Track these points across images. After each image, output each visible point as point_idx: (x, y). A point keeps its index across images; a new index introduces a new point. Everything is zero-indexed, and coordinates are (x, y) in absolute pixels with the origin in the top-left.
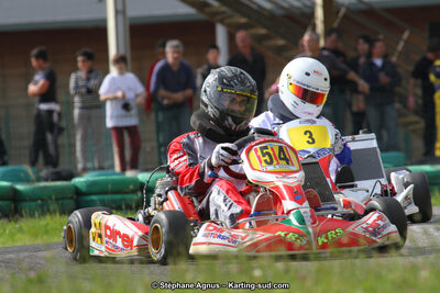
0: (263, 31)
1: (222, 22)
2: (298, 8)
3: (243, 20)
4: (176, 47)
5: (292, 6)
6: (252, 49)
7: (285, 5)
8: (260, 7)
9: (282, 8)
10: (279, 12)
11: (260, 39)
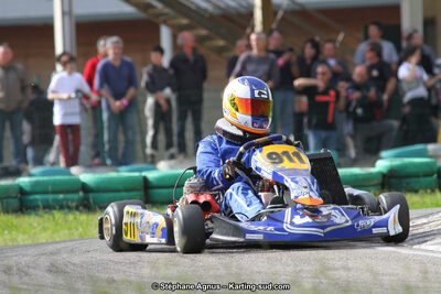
0: (204, 32)
1: (165, 22)
2: (234, 8)
3: (185, 21)
4: (117, 42)
5: (228, 6)
6: (194, 50)
7: (222, 5)
8: (198, 7)
9: (219, 8)
10: (217, 12)
11: (201, 40)
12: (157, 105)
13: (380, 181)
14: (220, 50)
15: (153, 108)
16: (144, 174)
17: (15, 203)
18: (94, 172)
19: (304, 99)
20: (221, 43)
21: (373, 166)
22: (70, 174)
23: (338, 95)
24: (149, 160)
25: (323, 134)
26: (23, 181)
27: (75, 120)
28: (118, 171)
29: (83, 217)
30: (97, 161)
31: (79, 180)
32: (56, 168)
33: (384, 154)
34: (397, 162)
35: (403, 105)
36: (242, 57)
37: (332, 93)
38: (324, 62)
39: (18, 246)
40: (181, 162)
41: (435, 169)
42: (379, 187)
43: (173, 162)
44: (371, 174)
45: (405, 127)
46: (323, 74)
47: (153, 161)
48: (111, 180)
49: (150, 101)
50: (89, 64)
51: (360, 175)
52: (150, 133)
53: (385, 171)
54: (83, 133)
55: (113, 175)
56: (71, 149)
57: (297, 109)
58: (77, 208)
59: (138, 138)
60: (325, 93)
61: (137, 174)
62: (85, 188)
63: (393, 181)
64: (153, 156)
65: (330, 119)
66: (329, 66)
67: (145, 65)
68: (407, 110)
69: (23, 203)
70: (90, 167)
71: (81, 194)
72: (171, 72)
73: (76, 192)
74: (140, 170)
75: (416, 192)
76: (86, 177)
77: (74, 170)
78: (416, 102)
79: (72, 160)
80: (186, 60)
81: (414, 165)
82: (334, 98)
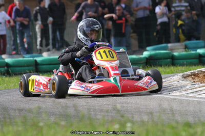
13: (145, 61)
16: (35, 58)
18: (13, 58)
21: (142, 54)
24: (39, 52)
27: (4, 33)
28: (24, 57)
29: (7, 79)
30: (14, 52)
31: (5, 62)
33: (148, 48)
34: (153, 52)
35: (157, 25)
36: (83, 4)
37: (124, 19)
40: (54, 53)
41: (171, 55)
42: (145, 64)
43: (49, 53)
44: (141, 58)
46: (119, 10)
47: (40, 52)
48: (19, 62)
50: (10, 6)
51: (136, 58)
53: (147, 56)
54: (8, 39)
55: (21, 59)
56: (2, 47)
58: (4, 75)
59: (34, 41)
61: (32, 59)
62: (7, 65)
63: (151, 61)
64: (40, 50)
65: (123, 31)
68: (159, 27)
70: (11, 55)
71: (6, 68)
73: (4, 67)
75: (161, 66)
76: (7, 59)
77: (4, 56)
78: (163, 24)
79: (3, 52)
80: (56, 5)
81: (161, 54)
82: (124, 22)
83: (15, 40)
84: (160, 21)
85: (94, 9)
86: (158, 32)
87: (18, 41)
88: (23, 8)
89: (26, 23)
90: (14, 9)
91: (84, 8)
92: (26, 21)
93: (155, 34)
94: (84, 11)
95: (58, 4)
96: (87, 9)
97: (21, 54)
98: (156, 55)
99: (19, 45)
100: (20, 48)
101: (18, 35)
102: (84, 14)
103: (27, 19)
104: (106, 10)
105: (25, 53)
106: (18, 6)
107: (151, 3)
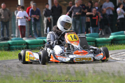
12: (47, 20)
13: (111, 41)
14: (65, 5)
15: (46, 21)
16: (44, 40)
17: (7, 48)
18: (30, 39)
19: (89, 18)
20: (65, 2)
21: (109, 37)
22: (23, 40)
23: (99, 17)
24: (45, 35)
25: (95, 28)
26: (10, 42)
27: (24, 24)
28: (36, 39)
30: (30, 36)
31: (25, 42)
32: (19, 38)
33: (112, 34)
34: (116, 36)
37: (97, 16)
38: (95, 8)
39: (8, 60)
42: (111, 43)
44: (108, 39)
45: (118, 26)
48: (34, 42)
49: (45, 19)
50: (28, 8)
51: (105, 40)
52: (45, 28)
53: (112, 39)
54: (26, 28)
55: (35, 40)
56: (23, 33)
57: (87, 21)
59: (42, 29)
60: (95, 16)
61: (42, 40)
62: (27, 44)
63: (115, 41)
65: (97, 24)
66: (96, 9)
67: (44, 9)
68: (119, 21)
69: (9, 48)
70: (28, 38)
71: (26, 45)
72: (51, 11)
73: (25, 45)
74: (43, 39)
75: (121, 44)
76: (27, 41)
77: (24, 39)
78: (121, 19)
79: (23, 36)
81: (120, 37)
82: (97, 18)
83: (31, 29)
84: (119, 17)
85: (79, 10)
86: (118, 24)
87: (33, 29)
88: (36, 9)
89: (37, 18)
90: (30, 10)
91: (73, 9)
92: (37, 17)
93: (116, 25)
94: (73, 11)
95: (57, 7)
96: (75, 10)
97: (34, 37)
98: (118, 37)
99: (33, 32)
100: (34, 34)
101: (33, 26)
102: (73, 13)
103: (38, 16)
104: (86, 10)
105: (37, 36)
106: (32, 8)
107: (114, 6)
